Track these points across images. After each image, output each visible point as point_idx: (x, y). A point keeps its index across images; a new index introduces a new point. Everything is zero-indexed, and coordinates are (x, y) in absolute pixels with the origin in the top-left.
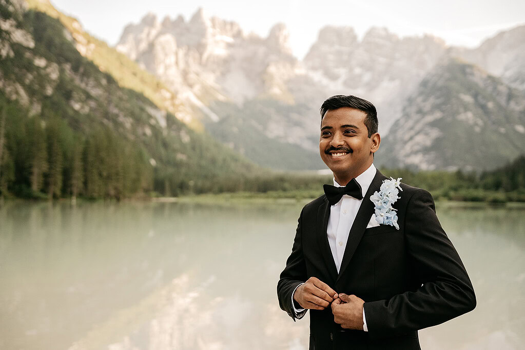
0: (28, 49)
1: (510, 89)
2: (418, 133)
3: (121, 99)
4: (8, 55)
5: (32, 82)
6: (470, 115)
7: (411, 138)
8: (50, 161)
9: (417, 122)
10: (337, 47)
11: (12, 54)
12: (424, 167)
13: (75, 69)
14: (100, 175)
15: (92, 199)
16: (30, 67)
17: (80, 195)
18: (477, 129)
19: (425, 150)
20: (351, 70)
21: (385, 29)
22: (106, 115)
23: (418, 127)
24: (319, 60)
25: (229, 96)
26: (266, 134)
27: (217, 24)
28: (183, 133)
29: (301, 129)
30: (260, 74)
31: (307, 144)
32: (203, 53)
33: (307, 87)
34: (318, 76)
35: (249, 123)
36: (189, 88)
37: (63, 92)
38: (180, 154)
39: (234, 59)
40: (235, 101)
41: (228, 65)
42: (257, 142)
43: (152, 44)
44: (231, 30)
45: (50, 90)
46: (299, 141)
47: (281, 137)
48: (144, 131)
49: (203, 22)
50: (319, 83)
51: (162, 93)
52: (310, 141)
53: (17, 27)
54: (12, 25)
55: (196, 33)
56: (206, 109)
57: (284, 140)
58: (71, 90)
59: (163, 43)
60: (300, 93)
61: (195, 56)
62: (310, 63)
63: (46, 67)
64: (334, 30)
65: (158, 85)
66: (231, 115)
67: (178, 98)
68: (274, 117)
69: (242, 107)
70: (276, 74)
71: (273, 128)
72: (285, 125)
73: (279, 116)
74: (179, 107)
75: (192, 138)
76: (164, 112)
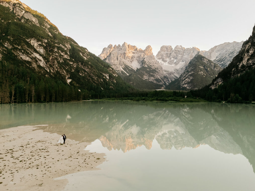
0: (68, 59)
1: (215, 64)
2: (186, 78)
3: (94, 72)
4: (62, 62)
5: (68, 68)
6: (202, 72)
7: (185, 79)
8: (45, 94)
9: (187, 75)
10: (166, 52)
11: (63, 62)
12: (188, 88)
13: (82, 64)
16: (68, 64)
17: (54, 101)
18: (204, 76)
19: (188, 83)
20: (170, 59)
21: (181, 46)
22: (90, 76)
23: (187, 76)
24: (161, 56)
25: (132, 68)
26: (142, 79)
27: (130, 47)
28: (114, 80)
29: (153, 78)
30: (142, 61)
31: (155, 82)
32: (125, 56)
33: (156, 65)
34: (160, 61)
35: (138, 76)
36: (121, 66)
37: (77, 71)
38: (111, 87)
39: (134, 57)
40: (134, 69)
41: (132, 59)
42: (139, 82)
43: (110, 54)
44: (134, 48)
45: (73, 71)
46: (152, 81)
47: (147, 80)
48: (101, 80)
49: (126, 47)
50: (160, 63)
51: (109, 69)
52: (156, 81)
53: (65, 54)
54: (64, 54)
55: (123, 50)
56: (125, 72)
57: (148, 81)
58: (79, 71)
59: (113, 54)
60: (153, 67)
61: (123, 57)
62: (158, 57)
63: (73, 64)
64: (165, 47)
65: (108, 67)
66: (132, 74)
67: (114, 70)
68: (145, 74)
69: (136, 71)
70: (146, 61)
71: (144, 77)
72: (148, 76)
73: (147, 74)
74: (114, 73)
75: (116, 82)
76: (108, 75)
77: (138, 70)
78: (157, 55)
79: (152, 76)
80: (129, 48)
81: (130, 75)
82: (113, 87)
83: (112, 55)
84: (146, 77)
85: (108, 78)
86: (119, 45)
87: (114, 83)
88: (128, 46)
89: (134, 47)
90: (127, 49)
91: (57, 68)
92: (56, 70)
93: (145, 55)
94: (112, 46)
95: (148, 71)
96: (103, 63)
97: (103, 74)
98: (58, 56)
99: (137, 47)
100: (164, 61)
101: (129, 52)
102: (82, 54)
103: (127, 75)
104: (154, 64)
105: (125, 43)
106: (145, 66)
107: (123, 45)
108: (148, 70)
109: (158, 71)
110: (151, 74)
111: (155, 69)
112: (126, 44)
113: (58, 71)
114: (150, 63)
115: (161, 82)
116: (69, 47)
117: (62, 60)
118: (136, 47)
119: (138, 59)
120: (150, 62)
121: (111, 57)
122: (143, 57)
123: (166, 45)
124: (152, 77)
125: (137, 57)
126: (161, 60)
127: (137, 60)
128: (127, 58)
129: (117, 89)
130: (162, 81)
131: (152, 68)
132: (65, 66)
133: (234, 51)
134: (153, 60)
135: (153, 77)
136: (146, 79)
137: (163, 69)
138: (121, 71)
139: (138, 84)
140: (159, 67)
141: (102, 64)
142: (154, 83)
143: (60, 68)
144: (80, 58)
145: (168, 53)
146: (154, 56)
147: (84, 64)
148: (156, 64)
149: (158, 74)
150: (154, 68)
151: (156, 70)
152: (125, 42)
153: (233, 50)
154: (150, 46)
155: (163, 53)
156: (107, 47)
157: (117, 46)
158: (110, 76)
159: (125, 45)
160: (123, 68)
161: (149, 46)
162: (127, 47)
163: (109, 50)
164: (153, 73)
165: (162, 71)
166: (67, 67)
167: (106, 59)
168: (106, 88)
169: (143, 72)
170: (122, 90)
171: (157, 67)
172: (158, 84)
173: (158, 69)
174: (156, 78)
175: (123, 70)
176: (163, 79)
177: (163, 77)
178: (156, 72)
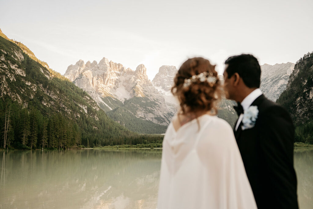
0: (23, 77)
3: (66, 100)
4: (13, 80)
5: (24, 92)
8: (31, 130)
10: (168, 76)
13: (45, 87)
14: (56, 137)
15: (52, 149)
16: (23, 86)
17: (46, 146)
18: (233, 113)
22: (59, 108)
24: (160, 82)
25: (118, 99)
26: (135, 117)
27: (112, 66)
29: (152, 114)
30: (132, 88)
31: (155, 121)
32: (105, 79)
34: (159, 89)
35: (127, 112)
36: (98, 95)
37: (38, 97)
39: (120, 81)
40: (121, 101)
41: (117, 84)
42: (131, 120)
43: (81, 75)
44: (119, 68)
45: (32, 97)
46: (151, 120)
47: (142, 118)
48: (77, 116)
49: (106, 64)
50: (160, 93)
51: (85, 98)
53: (18, 68)
54: (16, 67)
55: (102, 69)
56: (107, 105)
57: (144, 120)
58: (42, 97)
59: (86, 74)
61: (101, 80)
62: (156, 83)
63: (31, 86)
64: (167, 68)
65: (84, 94)
66: (118, 108)
67: (93, 100)
68: (139, 109)
69: (124, 104)
70: (140, 88)
71: (138, 114)
72: (144, 113)
73: (142, 108)
74: (93, 104)
75: (99, 119)
76: (86, 107)
77: (126, 101)
78: (155, 80)
79: (151, 112)
80: (110, 66)
81: (115, 110)
82: (98, 128)
83: (84, 76)
84: (140, 114)
85: (86, 111)
86: (95, 62)
88: (110, 63)
89: (119, 65)
90: (109, 68)
91: (5, 90)
92: (5, 93)
93: (137, 79)
94: (83, 62)
96: (75, 88)
97: (79, 105)
98: (7, 69)
99: (124, 66)
100: (165, 90)
101: (111, 73)
102: (44, 71)
103: (109, 109)
104: (152, 93)
105: (104, 58)
106: (138, 96)
107: (100, 61)
108: (143, 103)
109: (159, 104)
111: (154, 101)
112: (106, 61)
113: (7, 95)
114: (146, 91)
115: (165, 121)
116: (21, 58)
117: (13, 77)
118: (122, 65)
119: (125, 84)
120: (145, 90)
121: (83, 80)
122: (134, 82)
123: (168, 65)
124: (151, 114)
125: (124, 82)
126: (161, 87)
127: (125, 86)
128: (109, 82)
130: (166, 120)
131: (149, 100)
132: (19, 87)
133: (267, 78)
134: (150, 87)
135: (153, 113)
136: (141, 117)
137: (165, 102)
138: (99, 103)
139: (129, 124)
140: (160, 98)
141: (73, 89)
142: (154, 123)
143: (12, 90)
144: (40, 76)
145: (171, 77)
146: (150, 80)
147: (48, 87)
148: (155, 93)
149: (159, 109)
150: (152, 99)
151: (156, 102)
152: (105, 58)
153: (265, 76)
154: (144, 65)
155: (163, 76)
156: (75, 64)
157: (92, 64)
158: (89, 109)
159: (105, 62)
160: (102, 98)
161: (141, 65)
162: (107, 64)
163: (77, 69)
164: (152, 108)
165: (165, 104)
166: (23, 90)
167: (74, 82)
168: (87, 129)
169: (135, 105)
170: (111, 133)
171: (157, 98)
172: (161, 124)
173: (159, 101)
174: (157, 116)
175: (103, 102)
176: (167, 117)
177: (166, 115)
178: (155, 106)
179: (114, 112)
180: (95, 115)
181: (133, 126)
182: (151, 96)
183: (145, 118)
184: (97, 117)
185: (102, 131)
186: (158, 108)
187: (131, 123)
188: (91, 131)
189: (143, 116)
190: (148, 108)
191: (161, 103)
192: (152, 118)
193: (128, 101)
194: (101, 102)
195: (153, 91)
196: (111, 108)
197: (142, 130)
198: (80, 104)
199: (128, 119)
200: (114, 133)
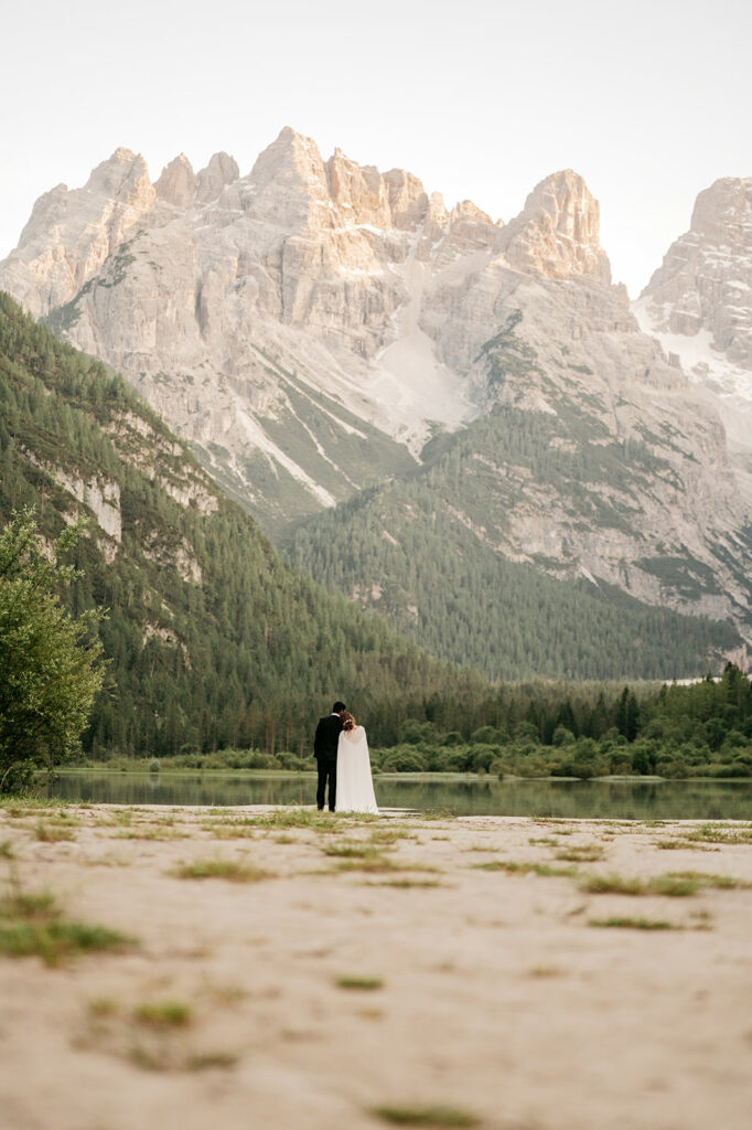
24: (697, 298)
25: (377, 424)
26: (499, 558)
27: (343, 187)
28: (180, 553)
29: (624, 537)
30: (486, 347)
31: (644, 589)
32: (294, 281)
33: (647, 389)
34: (693, 353)
35: (441, 518)
36: (240, 402)
38: (151, 631)
39: (398, 300)
40: (400, 439)
41: (376, 319)
43: (121, 259)
44: (393, 201)
46: (616, 578)
47: (549, 563)
49: (297, 179)
50: (696, 379)
51: (121, 424)
52: (654, 580)
55: (271, 216)
56: (296, 471)
57: (561, 575)
59: (154, 255)
60: (622, 412)
61: (263, 292)
62: (668, 307)
65: (110, 397)
66: (375, 490)
67: (173, 441)
68: (528, 499)
69: (421, 463)
70: (539, 350)
71: (521, 536)
72: (565, 525)
73: (547, 492)
74: (177, 469)
75: (209, 573)
76: (112, 490)
77: (440, 445)
78: (660, 286)
79: (611, 518)
80: (333, 192)
81: (352, 507)
82: (182, 639)
83: (139, 267)
84: (535, 535)
85: (111, 523)
86: (224, 165)
87: (177, 595)
88: (329, 169)
89: (395, 180)
90: (319, 205)
93: (522, 280)
94: (136, 165)
95: (566, 457)
96: (51, 358)
97: (60, 478)
99: (429, 192)
100: (737, 357)
101: (339, 242)
103: (313, 499)
104: (628, 384)
105: (287, 135)
106: (524, 405)
107: (262, 157)
108: (558, 454)
109: (678, 459)
110: (594, 495)
111: (639, 437)
112: (298, 156)
114: (585, 370)
115: (714, 589)
118: (417, 183)
119: (437, 318)
120: (581, 358)
121: (130, 292)
124: (612, 534)
125: (428, 302)
126: (705, 337)
127: (435, 335)
128: (319, 306)
129: (218, 667)
130: (724, 576)
131: (605, 432)
134: (615, 338)
135: (627, 530)
136: (538, 558)
137: (730, 447)
138: (241, 458)
139: (451, 608)
140: (689, 416)
141: (36, 366)
142: (633, 603)
146: (622, 289)
148: (654, 384)
149: (674, 501)
150: (629, 427)
151: (658, 452)
152: (296, 130)
154: (579, 180)
155: (718, 256)
157: (200, 176)
158: (135, 509)
159: (291, 164)
160: (264, 423)
161: (560, 178)
162: (310, 178)
163: (99, 215)
164: (626, 491)
165: (725, 460)
167: (68, 314)
169: (503, 472)
170: (281, 672)
171: (667, 417)
172: (683, 610)
173: (675, 440)
174: (660, 547)
175: (270, 448)
176: (737, 555)
177: (729, 539)
178: (650, 478)
179: (345, 520)
180: (173, 545)
181: (475, 625)
182: (621, 403)
183: (566, 566)
184: (190, 556)
185: (209, 658)
186: (671, 490)
187: (460, 602)
188: (126, 657)
189: (556, 551)
190: (596, 489)
191: (691, 457)
192: (622, 561)
193: (452, 440)
194: (257, 449)
195: (640, 367)
196: (331, 491)
197: (541, 653)
198: (67, 471)
199: (443, 571)
200: (301, 672)
